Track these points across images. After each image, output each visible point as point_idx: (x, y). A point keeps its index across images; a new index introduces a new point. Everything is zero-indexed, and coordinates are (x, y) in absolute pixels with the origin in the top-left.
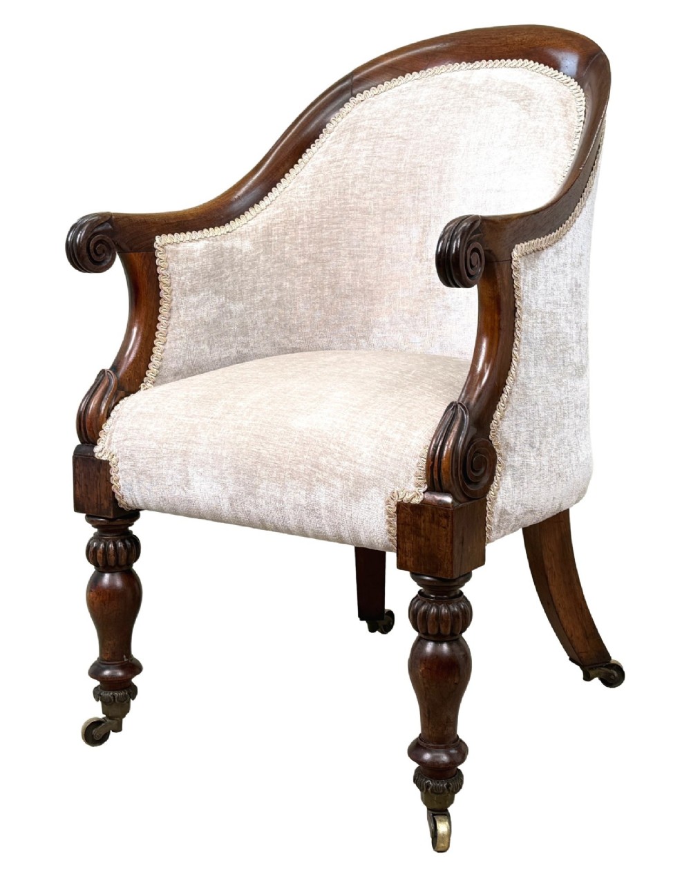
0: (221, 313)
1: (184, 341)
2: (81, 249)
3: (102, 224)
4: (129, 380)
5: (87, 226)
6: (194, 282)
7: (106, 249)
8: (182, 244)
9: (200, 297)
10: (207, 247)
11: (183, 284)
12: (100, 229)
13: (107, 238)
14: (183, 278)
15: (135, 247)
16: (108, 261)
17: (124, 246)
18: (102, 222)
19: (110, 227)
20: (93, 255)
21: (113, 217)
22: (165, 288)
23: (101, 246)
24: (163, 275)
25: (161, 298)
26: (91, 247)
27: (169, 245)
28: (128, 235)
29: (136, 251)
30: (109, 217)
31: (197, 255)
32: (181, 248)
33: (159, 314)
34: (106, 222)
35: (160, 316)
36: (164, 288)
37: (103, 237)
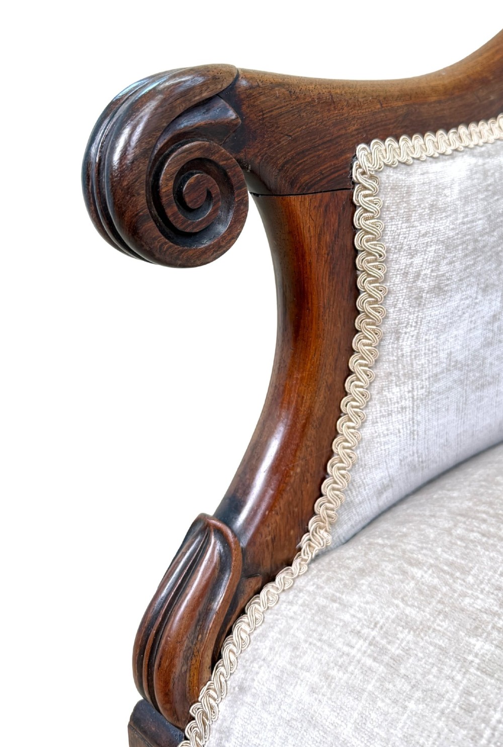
0: (491, 335)
1: (408, 414)
2: (129, 191)
3: (205, 103)
4: (273, 540)
5: (152, 105)
6: (444, 268)
7: (216, 190)
8: (418, 168)
9: (454, 304)
10: (472, 172)
11: (418, 275)
12: (196, 120)
13: (223, 154)
14: (417, 260)
15: (305, 178)
16: (222, 229)
17: (272, 177)
18: (205, 95)
19: (232, 114)
20: (172, 210)
21: (244, 83)
22: (369, 287)
23: (198, 181)
24: (370, 254)
25: (358, 313)
26: (166, 185)
27: (389, 172)
28: (284, 141)
29: (303, 192)
30: (231, 80)
31: (453, 195)
32: (416, 177)
33: (352, 352)
34: (219, 95)
35: (352, 360)
36: (366, 285)
37: (208, 150)
